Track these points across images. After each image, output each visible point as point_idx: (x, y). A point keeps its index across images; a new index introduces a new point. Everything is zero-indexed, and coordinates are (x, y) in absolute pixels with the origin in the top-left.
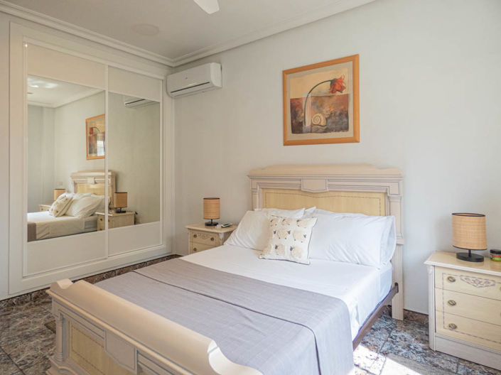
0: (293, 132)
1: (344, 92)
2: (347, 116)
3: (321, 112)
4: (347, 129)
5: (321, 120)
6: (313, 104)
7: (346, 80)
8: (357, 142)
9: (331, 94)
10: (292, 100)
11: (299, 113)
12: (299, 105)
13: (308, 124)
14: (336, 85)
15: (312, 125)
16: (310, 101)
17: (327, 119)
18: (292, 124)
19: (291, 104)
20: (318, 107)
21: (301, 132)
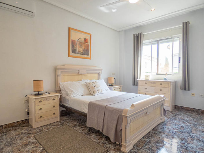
0: (72, 52)
1: (88, 44)
2: (88, 51)
3: (82, 48)
4: (88, 55)
5: (81, 50)
6: (79, 44)
7: (88, 40)
8: (90, 59)
9: (84, 43)
10: (72, 40)
11: (75, 46)
12: (75, 43)
13: (77, 51)
14: (86, 40)
15: (79, 51)
16: (78, 43)
17: (83, 50)
18: (72, 49)
19: (72, 41)
20: (80, 46)
21: (75, 53)
